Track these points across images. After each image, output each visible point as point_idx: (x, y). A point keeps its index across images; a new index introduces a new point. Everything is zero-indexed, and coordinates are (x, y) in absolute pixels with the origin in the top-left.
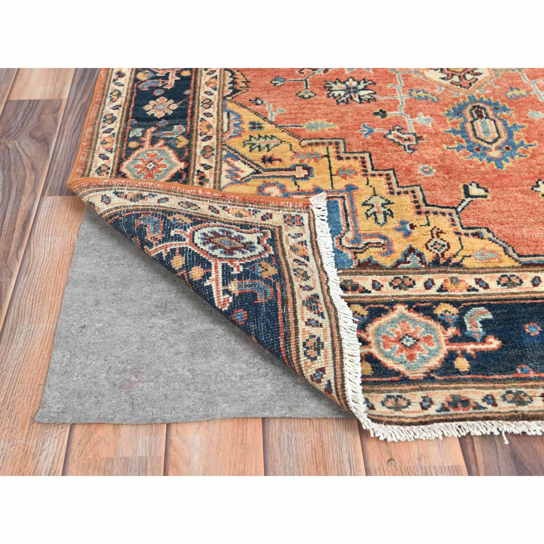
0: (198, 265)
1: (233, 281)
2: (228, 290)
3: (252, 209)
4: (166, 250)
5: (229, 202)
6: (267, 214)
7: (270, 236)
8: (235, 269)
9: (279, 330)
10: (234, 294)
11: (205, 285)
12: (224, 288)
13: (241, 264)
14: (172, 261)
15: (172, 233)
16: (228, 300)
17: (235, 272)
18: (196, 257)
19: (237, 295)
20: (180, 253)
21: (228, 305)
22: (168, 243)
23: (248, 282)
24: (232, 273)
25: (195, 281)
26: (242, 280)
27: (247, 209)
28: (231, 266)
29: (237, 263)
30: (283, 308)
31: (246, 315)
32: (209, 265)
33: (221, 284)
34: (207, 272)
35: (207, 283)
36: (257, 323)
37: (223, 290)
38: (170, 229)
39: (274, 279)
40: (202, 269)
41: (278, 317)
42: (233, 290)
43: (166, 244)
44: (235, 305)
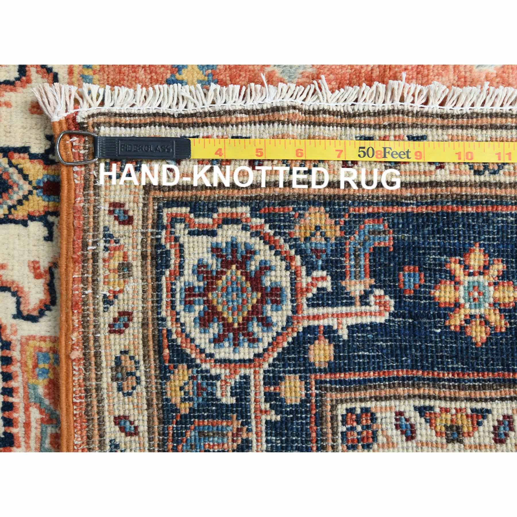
0: (306, 351)
1: (345, 288)
2: (361, 297)
3: (102, 244)
4: (266, 412)
5: (90, 291)
6: (111, 212)
7: (185, 210)
8: (320, 285)
9: (448, 213)
10: (371, 286)
11: (346, 337)
12: (358, 303)
13: (308, 274)
14: (289, 402)
15: (229, 400)
16: (380, 297)
17: (327, 284)
18: (289, 353)
19: (373, 282)
20: (276, 384)
21: (387, 298)
22: (253, 406)
23: (349, 263)
24: (330, 290)
25: (335, 357)
26: (345, 273)
27: (103, 255)
28: (315, 291)
29: (304, 281)
30: (407, 205)
31: (412, 267)
32: (308, 329)
33: (348, 308)
34: (324, 333)
35: (344, 334)
36: (429, 249)
37: (362, 305)
38: (216, 405)
39: (344, 216)
40: (317, 342)
41: (422, 214)
42: (363, 288)
43: (253, 410)
44: (390, 286)
